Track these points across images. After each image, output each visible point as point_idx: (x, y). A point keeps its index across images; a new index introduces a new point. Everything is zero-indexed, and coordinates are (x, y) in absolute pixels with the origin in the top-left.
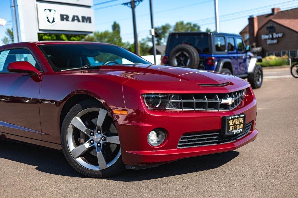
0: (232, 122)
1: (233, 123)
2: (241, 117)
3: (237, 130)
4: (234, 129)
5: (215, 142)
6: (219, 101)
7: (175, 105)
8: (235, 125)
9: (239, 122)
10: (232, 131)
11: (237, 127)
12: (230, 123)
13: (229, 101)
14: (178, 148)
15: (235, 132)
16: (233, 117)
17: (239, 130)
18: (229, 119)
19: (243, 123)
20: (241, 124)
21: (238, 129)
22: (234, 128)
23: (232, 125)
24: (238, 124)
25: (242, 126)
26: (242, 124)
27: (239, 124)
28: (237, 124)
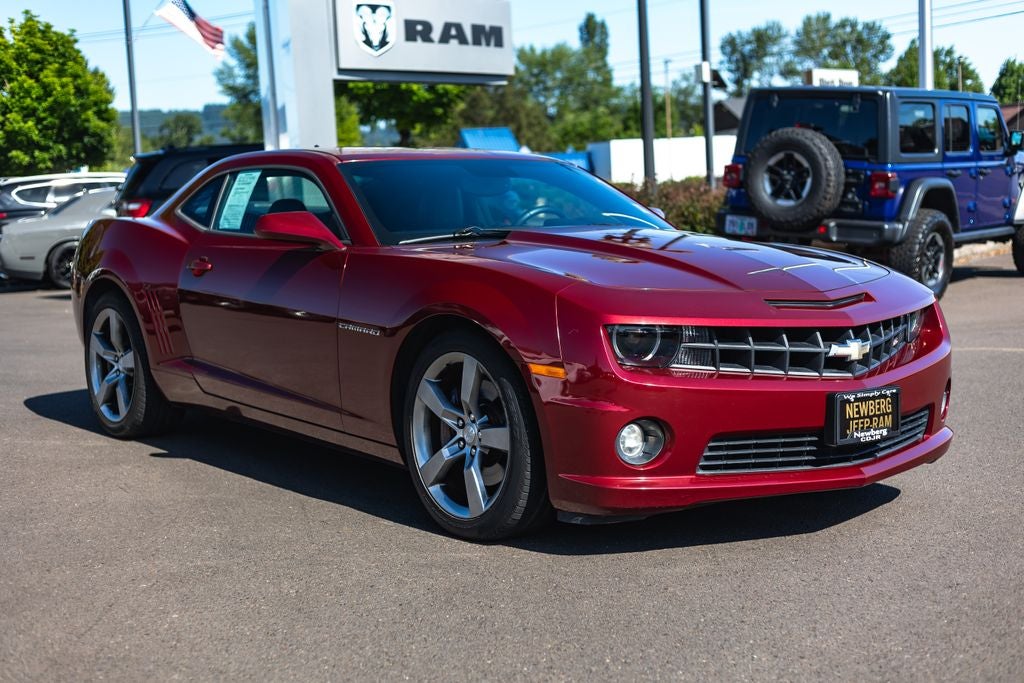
0: (856, 410)
1: (858, 413)
2: (885, 397)
3: (872, 432)
4: (862, 428)
5: (807, 463)
6: (822, 348)
7: (698, 356)
8: (864, 417)
9: (879, 410)
10: (855, 434)
11: (871, 423)
12: (850, 411)
13: (854, 349)
14: (700, 472)
15: (865, 436)
16: (859, 395)
17: (877, 432)
18: (848, 401)
19: (890, 413)
20: (883, 415)
21: (875, 430)
22: (861, 426)
23: (856, 416)
24: (875, 415)
25: (889, 421)
26: (888, 414)
27: (878, 416)
28: (871, 414)
